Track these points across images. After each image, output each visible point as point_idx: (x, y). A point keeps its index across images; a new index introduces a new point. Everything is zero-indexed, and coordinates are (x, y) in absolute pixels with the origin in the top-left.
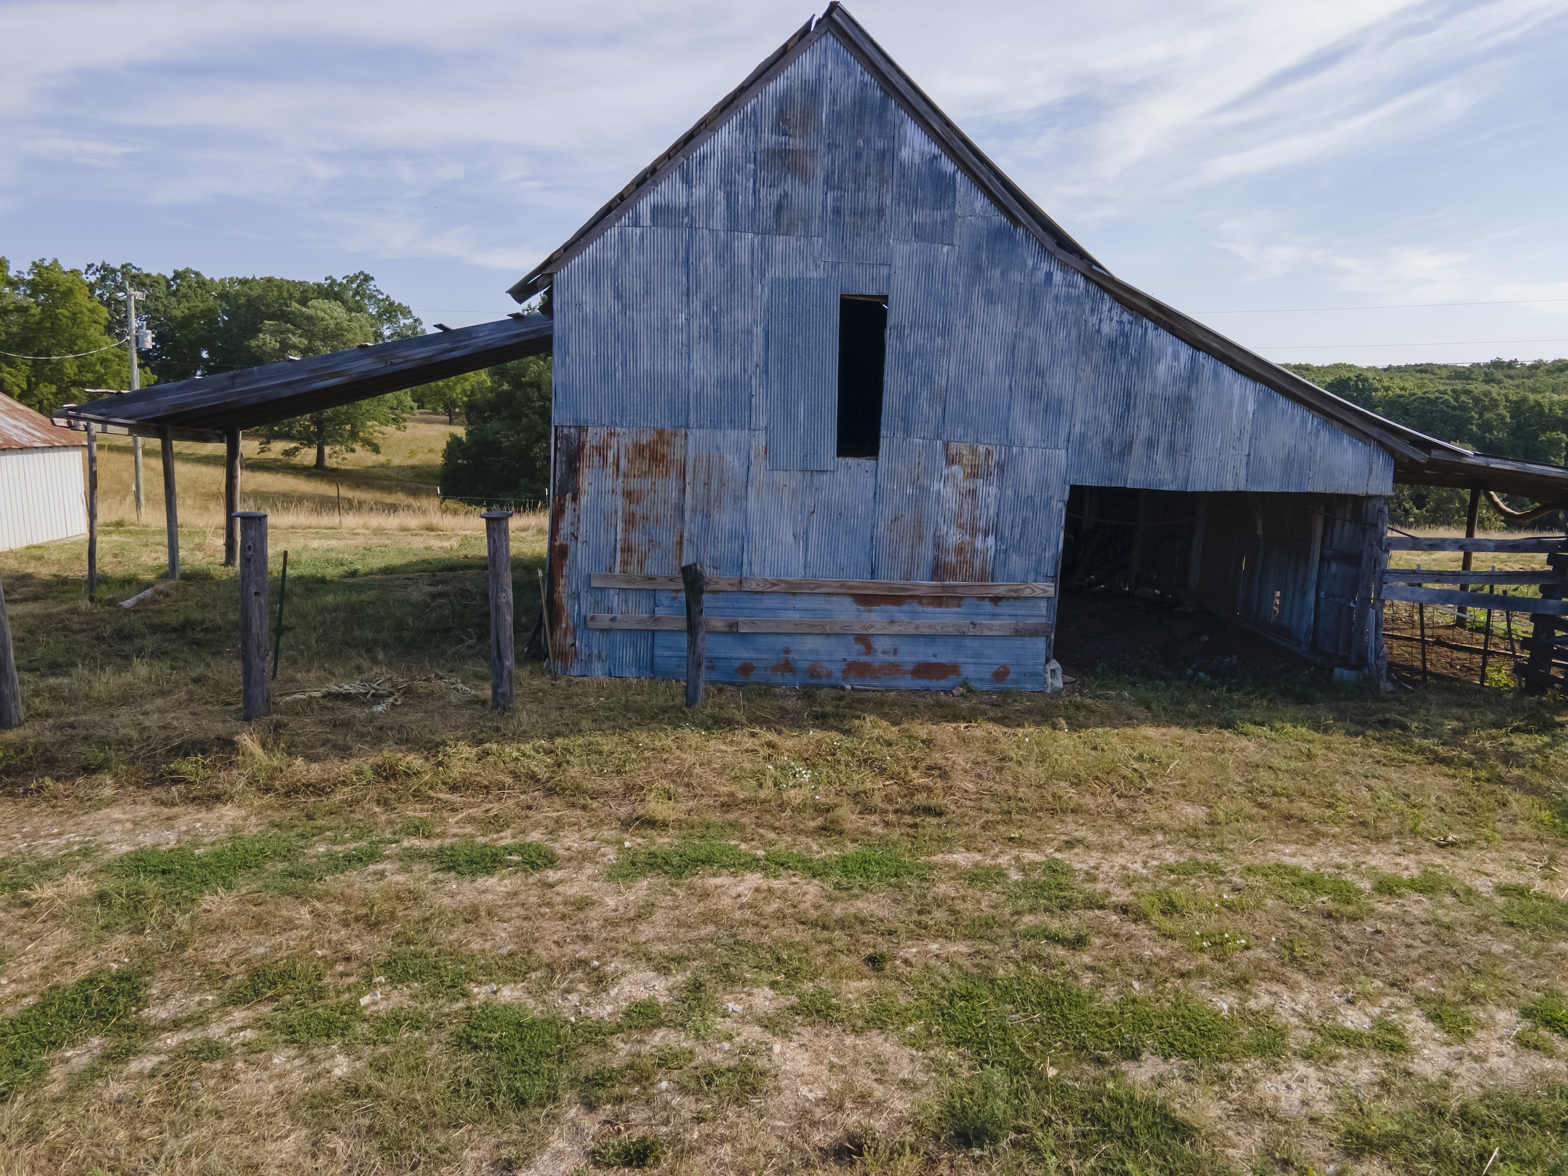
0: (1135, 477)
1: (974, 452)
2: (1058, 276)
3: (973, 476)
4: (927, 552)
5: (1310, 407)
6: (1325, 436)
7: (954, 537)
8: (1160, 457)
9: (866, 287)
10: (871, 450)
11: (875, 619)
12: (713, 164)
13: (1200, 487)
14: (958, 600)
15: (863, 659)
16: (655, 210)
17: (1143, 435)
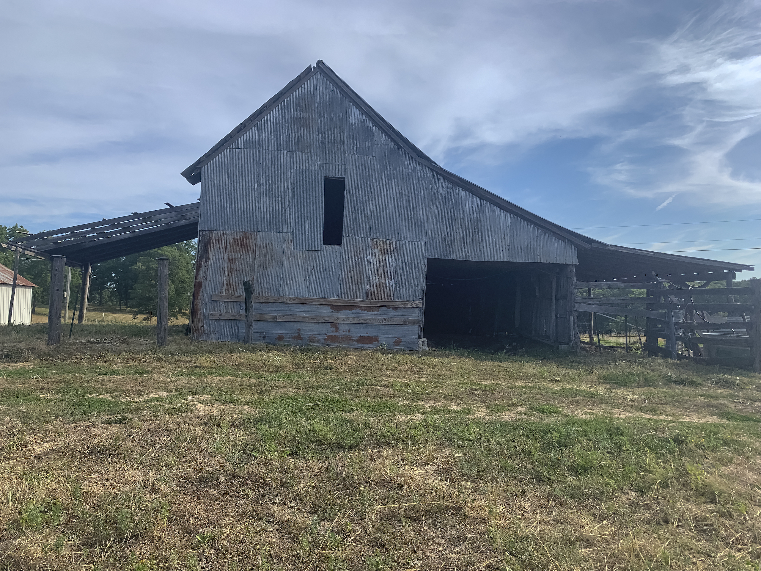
0: (456, 255)
1: (384, 243)
2: (418, 169)
3: (384, 254)
4: (364, 286)
5: (537, 225)
6: (544, 238)
7: (376, 280)
8: (467, 245)
9: (335, 174)
10: (339, 243)
11: (340, 315)
12: (270, 123)
13: (487, 259)
14: (377, 308)
15: (334, 334)
16: (245, 142)
17: (459, 237)
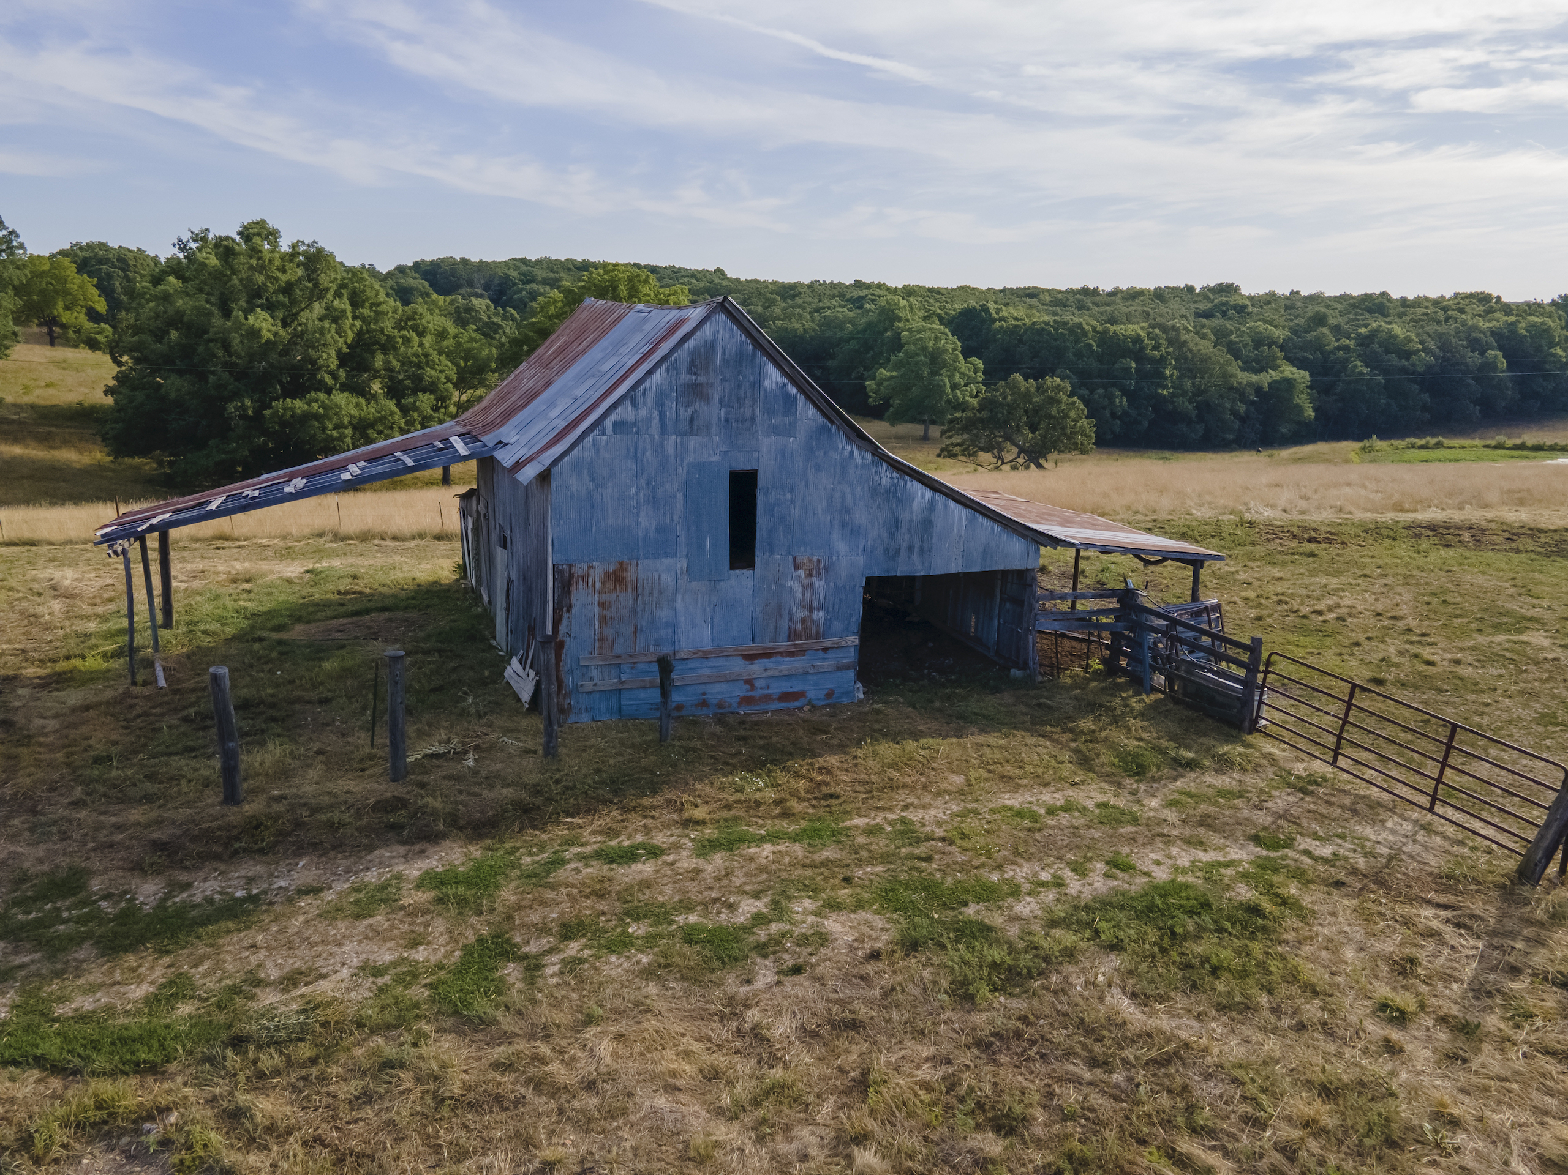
0: (902, 569)
1: (810, 561)
2: (857, 453)
3: (810, 575)
4: (785, 624)
5: (995, 521)
6: (1004, 537)
7: (800, 614)
8: (915, 557)
9: (743, 465)
10: (751, 565)
11: (756, 668)
12: (651, 395)
13: (937, 572)
14: (803, 652)
15: (750, 694)
16: (616, 424)
17: (905, 545)
